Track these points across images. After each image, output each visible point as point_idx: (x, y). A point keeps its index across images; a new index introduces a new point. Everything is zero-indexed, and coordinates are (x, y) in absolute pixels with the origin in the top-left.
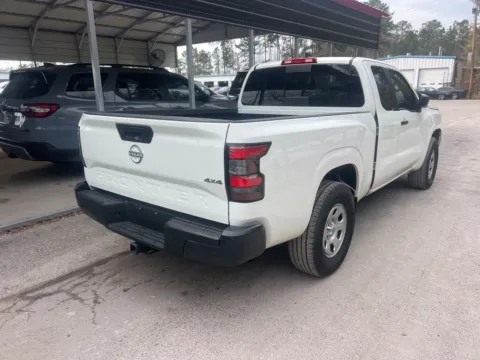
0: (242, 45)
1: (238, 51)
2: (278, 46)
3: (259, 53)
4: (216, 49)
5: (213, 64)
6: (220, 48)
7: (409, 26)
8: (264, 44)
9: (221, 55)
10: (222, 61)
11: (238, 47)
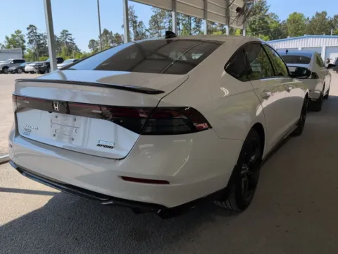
0: (151, 29)
11: (147, 30)
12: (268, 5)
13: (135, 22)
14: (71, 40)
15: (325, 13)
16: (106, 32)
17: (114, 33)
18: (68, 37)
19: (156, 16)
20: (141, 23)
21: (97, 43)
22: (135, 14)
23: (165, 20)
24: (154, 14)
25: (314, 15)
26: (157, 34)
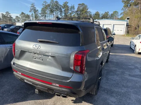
0: (41, 13)
1: (40, 15)
2: (54, 14)
3: (47, 17)
4: (32, 14)
5: (31, 19)
6: (34, 14)
7: (91, 13)
8: (49, 14)
9: (34, 16)
10: (34, 18)
12: (88, 7)
13: (35, 10)
14: (10, 16)
15: (108, 12)
16: (23, 13)
17: (26, 14)
18: (9, 15)
19: (44, 8)
20: (37, 10)
21: (19, 18)
22: (35, 7)
23: (47, 10)
24: (43, 7)
25: (104, 13)
26: (44, 16)
